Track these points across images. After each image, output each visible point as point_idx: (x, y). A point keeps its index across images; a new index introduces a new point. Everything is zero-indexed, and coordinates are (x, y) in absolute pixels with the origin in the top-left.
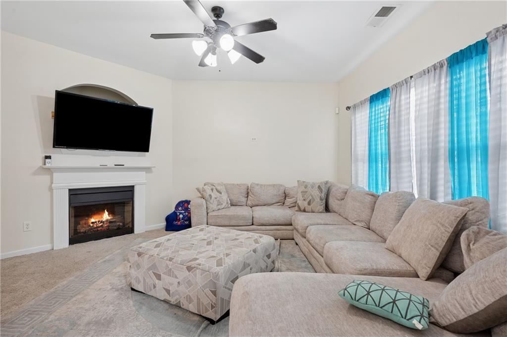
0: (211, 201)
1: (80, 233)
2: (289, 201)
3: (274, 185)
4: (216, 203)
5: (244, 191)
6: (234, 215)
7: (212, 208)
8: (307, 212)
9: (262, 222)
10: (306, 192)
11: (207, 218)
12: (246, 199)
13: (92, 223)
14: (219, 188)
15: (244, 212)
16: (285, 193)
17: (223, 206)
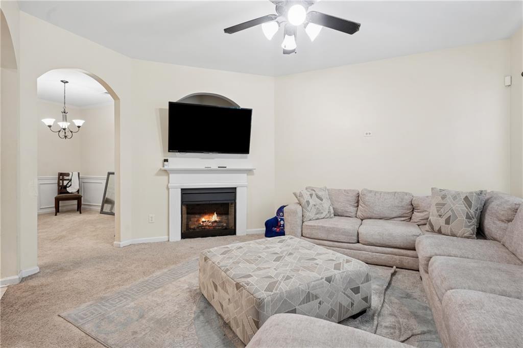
0: (309, 209)
1: (191, 229)
2: (417, 216)
3: (395, 193)
4: (314, 211)
5: (354, 199)
6: (334, 228)
7: (310, 216)
8: (444, 234)
9: (370, 240)
10: (444, 205)
11: (302, 228)
12: (356, 209)
13: (203, 222)
14: (320, 194)
15: (347, 225)
16: (412, 204)
17: (323, 216)
